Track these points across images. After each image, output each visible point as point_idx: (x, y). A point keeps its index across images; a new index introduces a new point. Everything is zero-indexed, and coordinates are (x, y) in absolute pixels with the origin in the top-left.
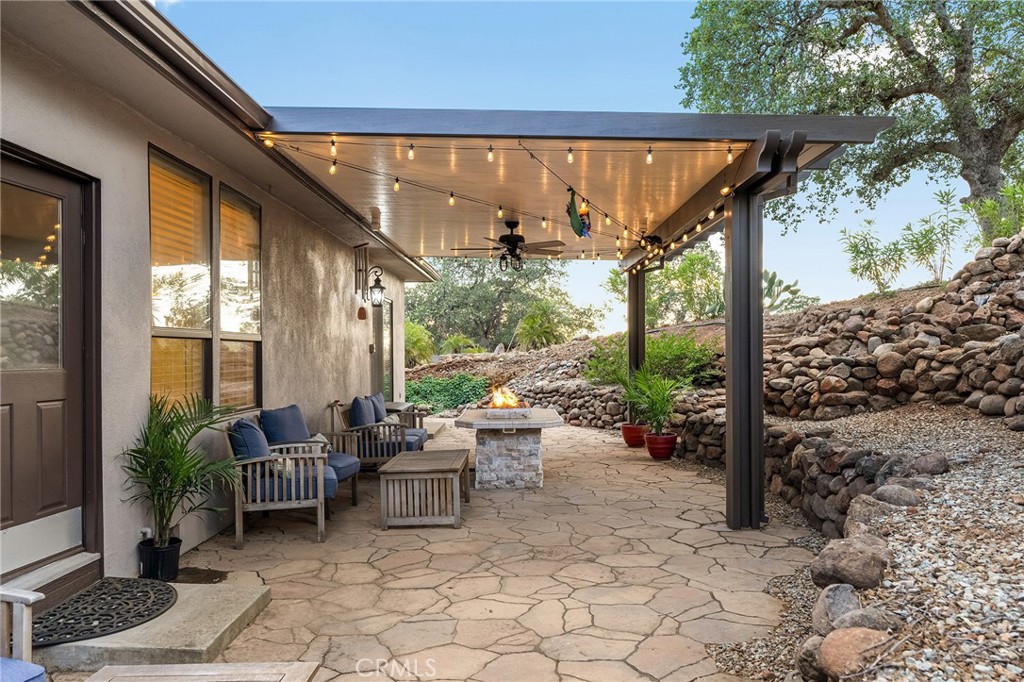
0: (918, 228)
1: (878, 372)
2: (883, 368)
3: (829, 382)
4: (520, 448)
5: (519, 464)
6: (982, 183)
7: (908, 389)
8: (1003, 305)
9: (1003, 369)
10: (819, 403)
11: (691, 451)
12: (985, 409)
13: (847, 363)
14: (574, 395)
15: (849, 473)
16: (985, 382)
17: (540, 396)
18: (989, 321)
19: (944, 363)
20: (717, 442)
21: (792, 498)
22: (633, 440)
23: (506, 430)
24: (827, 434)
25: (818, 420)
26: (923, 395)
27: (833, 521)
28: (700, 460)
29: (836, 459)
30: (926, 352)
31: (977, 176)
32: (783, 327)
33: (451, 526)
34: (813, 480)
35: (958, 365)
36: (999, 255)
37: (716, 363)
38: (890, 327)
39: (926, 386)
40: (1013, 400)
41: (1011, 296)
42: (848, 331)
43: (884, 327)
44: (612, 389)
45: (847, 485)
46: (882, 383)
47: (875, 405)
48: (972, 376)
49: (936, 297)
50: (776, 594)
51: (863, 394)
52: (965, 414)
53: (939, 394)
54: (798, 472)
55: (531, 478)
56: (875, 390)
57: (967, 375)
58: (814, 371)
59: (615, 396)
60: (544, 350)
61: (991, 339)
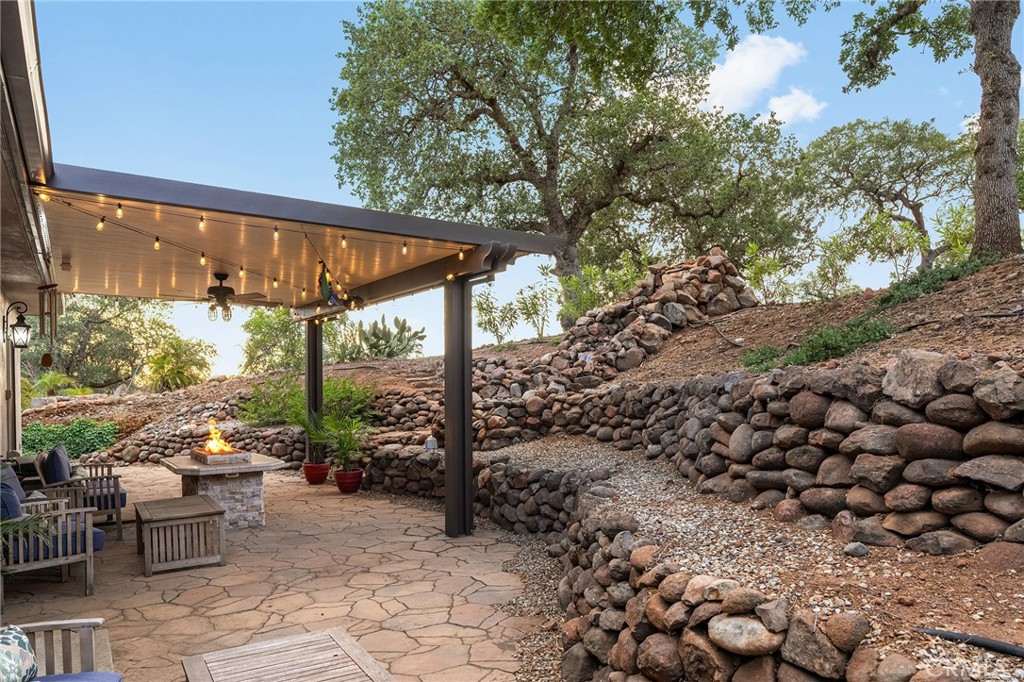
0: (528, 294)
1: (527, 412)
2: (531, 409)
3: (494, 420)
4: (244, 490)
5: (243, 505)
6: (565, 259)
7: (548, 424)
8: (601, 362)
9: (612, 409)
10: (485, 437)
11: (378, 483)
12: (601, 437)
13: (506, 405)
14: (231, 438)
15: (534, 487)
16: (599, 418)
17: (189, 440)
18: (593, 374)
19: (572, 405)
20: (403, 474)
21: (480, 512)
22: (316, 477)
23: (229, 474)
24: (506, 460)
25: (485, 450)
26: (558, 428)
27: (524, 523)
28: (387, 491)
29: (523, 477)
30: (559, 397)
31: (562, 253)
32: (425, 371)
33: (218, 565)
34: (504, 495)
35: (582, 406)
36: (591, 323)
37: (375, 404)
38: (525, 376)
39: (561, 422)
40: (618, 430)
41: (605, 355)
42: (496, 379)
43: (521, 376)
44: (277, 430)
45: (534, 495)
46: (530, 420)
47: (526, 437)
48: (591, 414)
49: (554, 353)
50: (512, 571)
51: (518, 429)
52: (588, 441)
53: (569, 427)
54: (485, 491)
55: (254, 518)
56: (525, 426)
57: (588, 414)
58: (479, 412)
59: (281, 437)
60: (182, 391)
61: (594, 387)
